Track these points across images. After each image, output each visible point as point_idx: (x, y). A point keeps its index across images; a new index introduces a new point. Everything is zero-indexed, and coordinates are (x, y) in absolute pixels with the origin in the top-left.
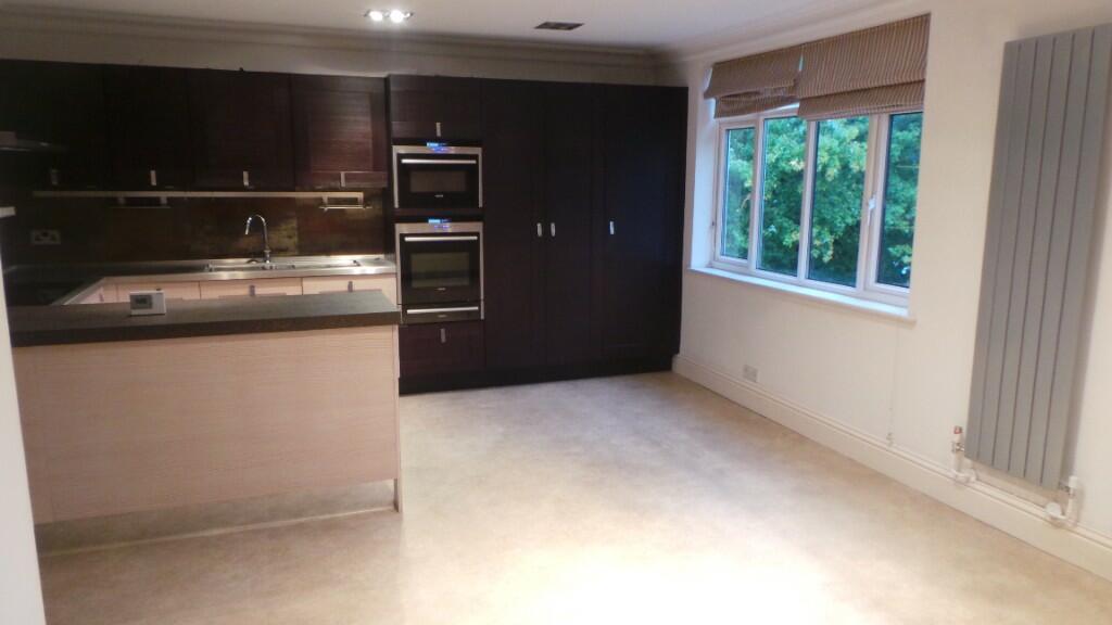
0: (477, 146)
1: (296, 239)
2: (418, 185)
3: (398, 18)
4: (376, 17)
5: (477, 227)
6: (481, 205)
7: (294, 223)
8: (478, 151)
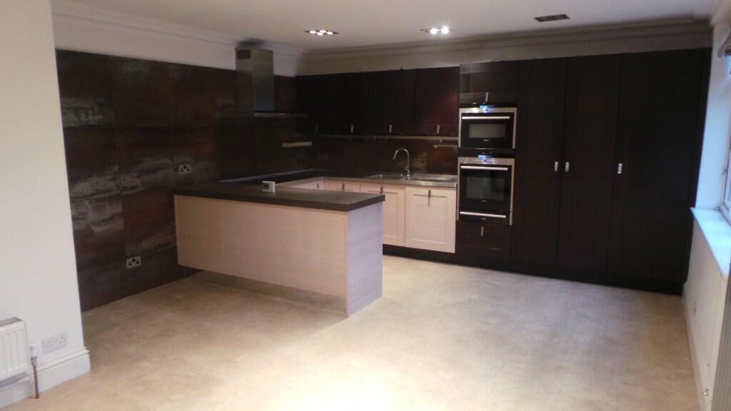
0: (514, 107)
1: (425, 163)
2: (475, 133)
3: (445, 30)
4: (434, 31)
5: (511, 162)
6: (514, 147)
7: (425, 154)
8: (514, 110)
